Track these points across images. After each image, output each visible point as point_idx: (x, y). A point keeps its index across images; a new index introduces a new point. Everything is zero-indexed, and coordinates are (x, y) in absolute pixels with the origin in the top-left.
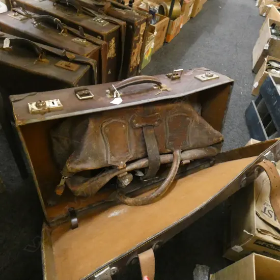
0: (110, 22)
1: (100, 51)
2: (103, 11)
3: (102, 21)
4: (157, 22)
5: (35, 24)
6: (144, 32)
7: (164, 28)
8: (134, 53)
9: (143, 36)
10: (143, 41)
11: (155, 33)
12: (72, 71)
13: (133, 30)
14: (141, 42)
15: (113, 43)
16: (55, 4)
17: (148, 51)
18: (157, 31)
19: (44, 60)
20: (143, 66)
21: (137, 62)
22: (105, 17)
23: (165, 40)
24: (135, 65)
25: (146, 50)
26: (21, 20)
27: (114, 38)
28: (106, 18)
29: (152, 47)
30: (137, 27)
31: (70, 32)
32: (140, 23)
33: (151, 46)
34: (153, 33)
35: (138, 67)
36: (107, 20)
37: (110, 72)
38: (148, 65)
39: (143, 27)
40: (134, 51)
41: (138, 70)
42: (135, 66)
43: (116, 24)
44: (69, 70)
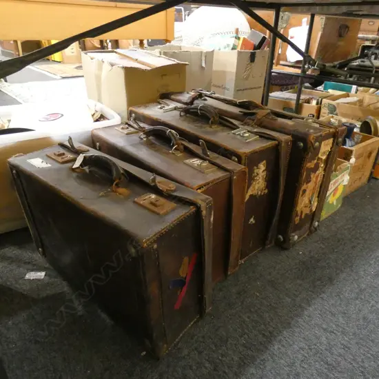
0: (261, 136)
1: (230, 180)
2: (253, 120)
3: (247, 135)
4: (357, 143)
5: (142, 139)
6: (329, 155)
7: (370, 153)
8: (304, 191)
9: (326, 161)
10: (325, 170)
11: (353, 160)
12: (158, 214)
13: (306, 149)
14: (320, 172)
15: (261, 170)
16: (182, 114)
17: (336, 189)
18: (357, 158)
19: (121, 190)
20: (324, 215)
21: (311, 207)
22: (255, 128)
23: (371, 173)
24: (307, 211)
25: (331, 187)
26: (127, 134)
27: (265, 162)
28: (255, 130)
29: (346, 183)
30: (313, 145)
31: (187, 150)
32: (321, 139)
33: (342, 181)
34: (349, 160)
35: (313, 216)
36: (256, 133)
37: (252, 220)
38: (335, 214)
39: (326, 147)
40: (304, 187)
41: (312, 220)
42: (306, 214)
43: (272, 139)
44: (153, 212)
